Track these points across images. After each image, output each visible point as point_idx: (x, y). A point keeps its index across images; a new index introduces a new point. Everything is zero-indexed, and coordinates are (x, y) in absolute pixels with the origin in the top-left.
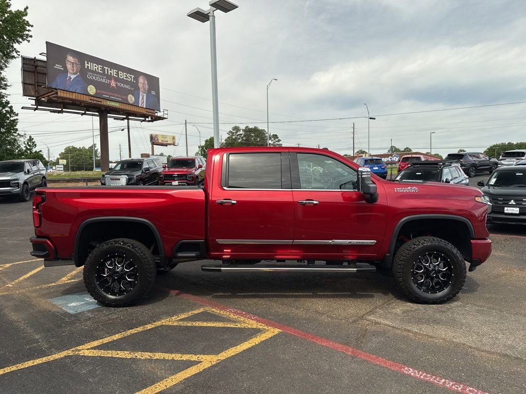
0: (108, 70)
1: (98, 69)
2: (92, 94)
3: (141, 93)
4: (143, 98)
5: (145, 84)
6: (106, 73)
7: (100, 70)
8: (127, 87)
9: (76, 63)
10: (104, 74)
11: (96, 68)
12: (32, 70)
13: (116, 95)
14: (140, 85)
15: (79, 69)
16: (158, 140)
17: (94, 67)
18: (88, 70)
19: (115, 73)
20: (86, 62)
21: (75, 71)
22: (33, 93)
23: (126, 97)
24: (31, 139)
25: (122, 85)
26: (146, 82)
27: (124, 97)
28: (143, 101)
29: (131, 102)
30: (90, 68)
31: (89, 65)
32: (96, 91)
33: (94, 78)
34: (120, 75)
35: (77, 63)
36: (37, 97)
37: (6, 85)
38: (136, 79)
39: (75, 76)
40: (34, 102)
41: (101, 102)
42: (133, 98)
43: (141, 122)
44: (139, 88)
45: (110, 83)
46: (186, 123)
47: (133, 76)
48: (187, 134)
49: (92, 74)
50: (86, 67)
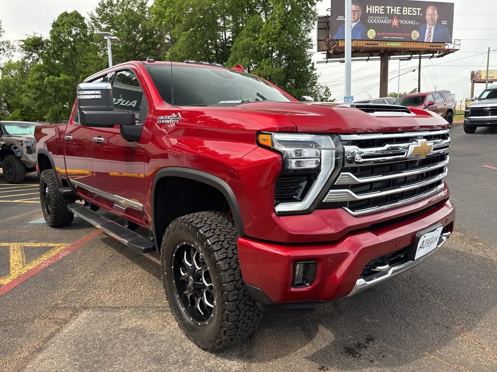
0: (390, 9)
1: (379, 11)
2: (371, 38)
3: (428, 26)
4: (430, 31)
5: (434, 15)
6: (388, 13)
7: (382, 11)
8: (412, 23)
9: (357, 11)
10: (385, 15)
11: (378, 10)
12: (324, 27)
13: (397, 34)
14: (428, 17)
15: (360, 16)
16: (480, 76)
17: (376, 10)
18: (370, 14)
19: (398, 10)
20: (367, 6)
21: (356, 18)
22: (325, 48)
23: (408, 35)
24: (327, 90)
25: (406, 22)
26: (436, 12)
27: (407, 35)
28: (430, 35)
29: (414, 38)
30: (371, 12)
31: (371, 9)
32: (376, 34)
33: (375, 21)
34: (404, 11)
35: (359, 10)
36: (327, 51)
37: (312, 45)
38: (424, 12)
39: (356, 23)
40: (325, 56)
41: (378, 44)
42: (418, 34)
43: (430, 58)
44: (426, 20)
45: (392, 23)
46: (489, 51)
47: (419, 9)
48: (489, 65)
49: (373, 17)
50: (367, 12)
